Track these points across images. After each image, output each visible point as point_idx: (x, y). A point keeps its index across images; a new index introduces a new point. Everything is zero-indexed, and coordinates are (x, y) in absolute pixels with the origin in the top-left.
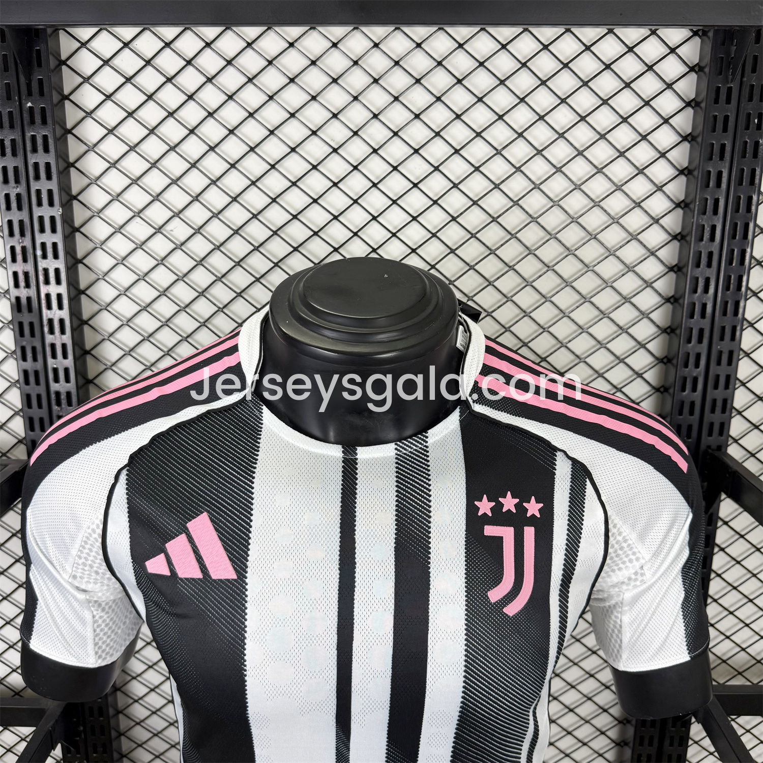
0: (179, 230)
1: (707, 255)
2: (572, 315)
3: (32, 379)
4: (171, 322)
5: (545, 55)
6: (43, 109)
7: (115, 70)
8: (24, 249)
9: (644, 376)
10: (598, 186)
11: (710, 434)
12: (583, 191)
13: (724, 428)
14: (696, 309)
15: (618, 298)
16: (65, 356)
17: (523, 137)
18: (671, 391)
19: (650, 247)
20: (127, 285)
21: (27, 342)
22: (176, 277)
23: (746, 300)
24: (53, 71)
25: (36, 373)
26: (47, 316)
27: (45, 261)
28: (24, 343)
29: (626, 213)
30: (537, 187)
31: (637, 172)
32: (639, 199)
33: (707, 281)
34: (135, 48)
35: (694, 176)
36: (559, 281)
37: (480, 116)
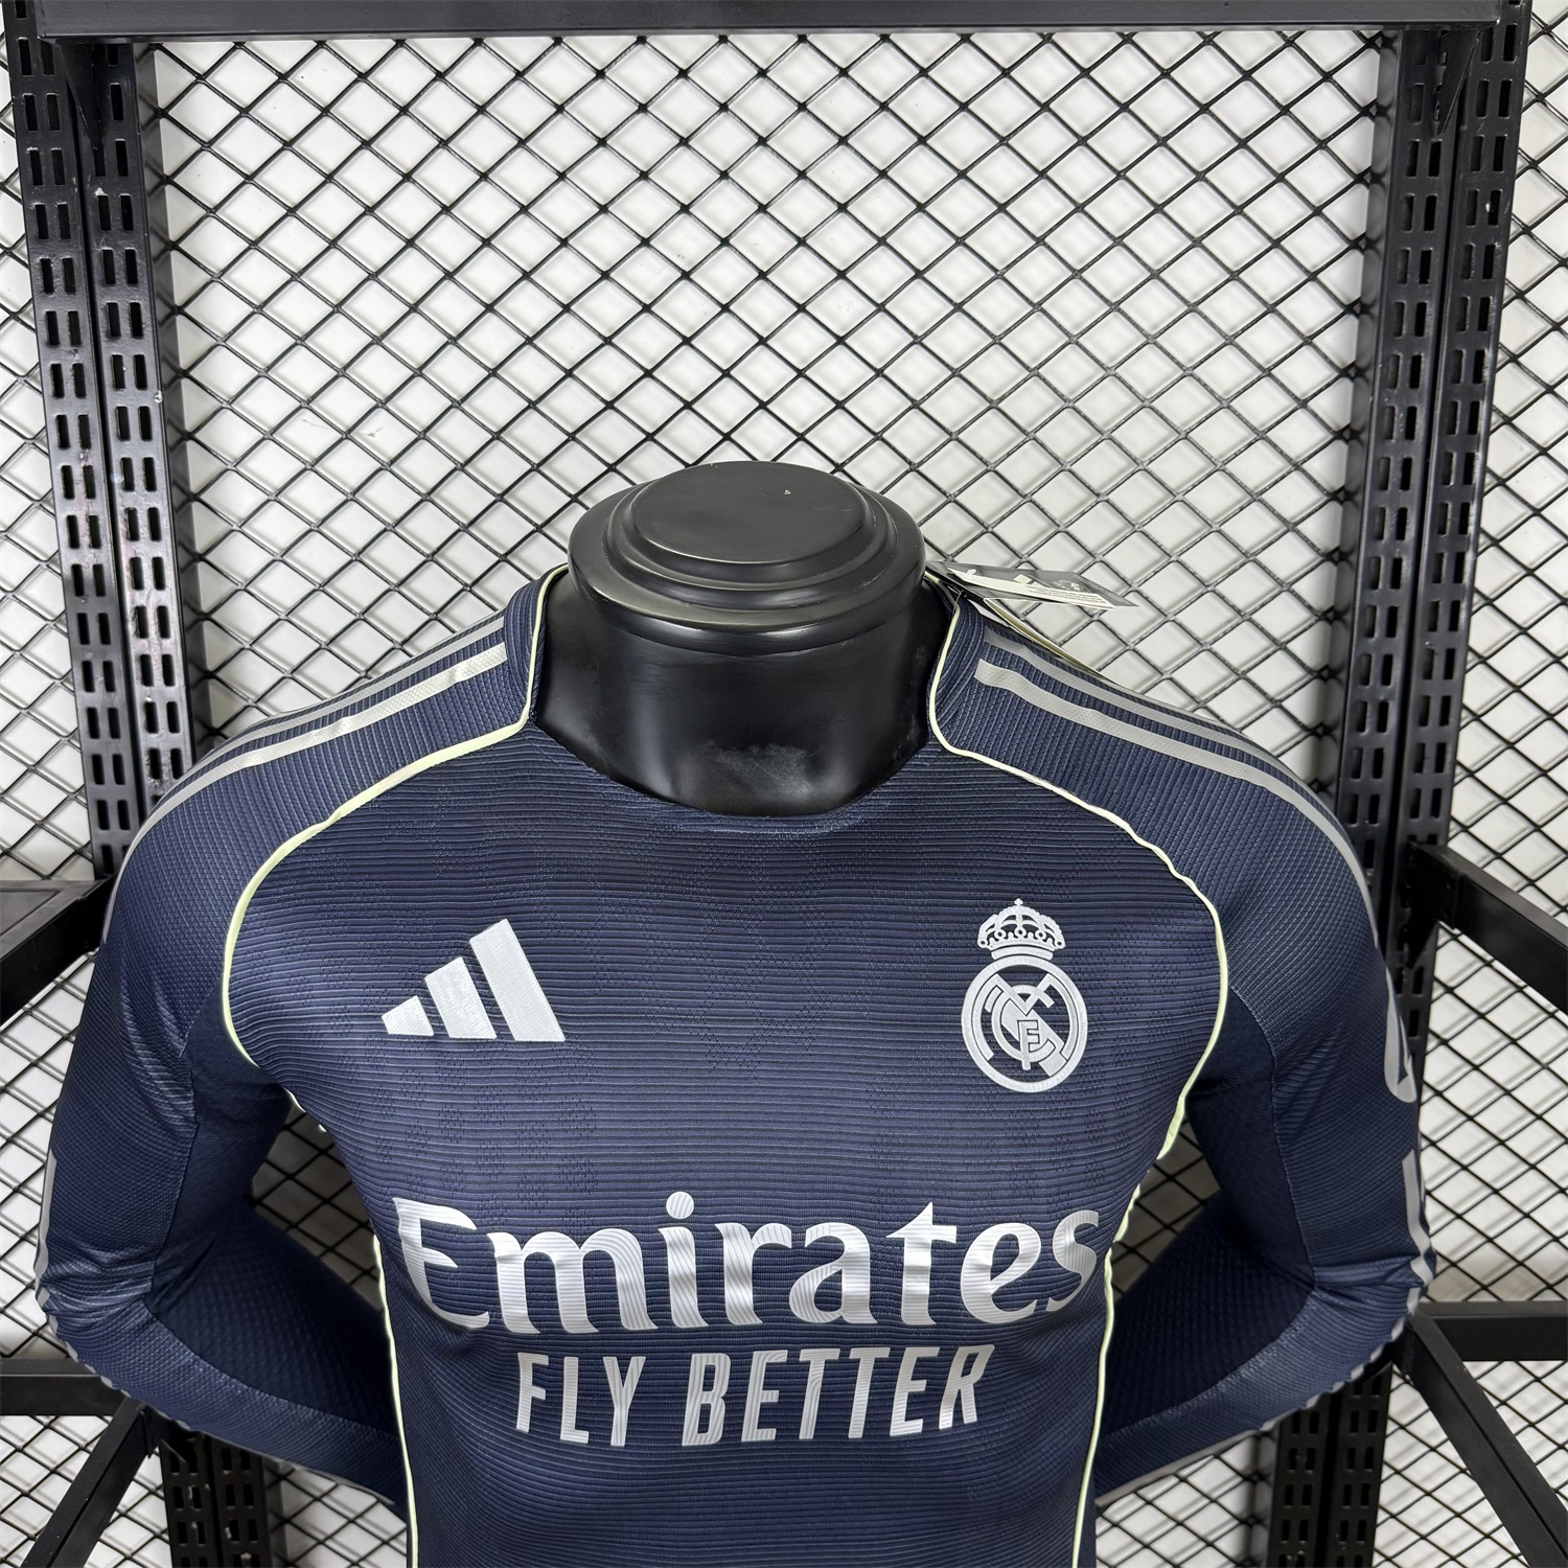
0: (386, 435)
1: (1400, 466)
2: (1146, 589)
3: (103, 725)
4: (372, 615)
5: (1084, 88)
6: (126, 201)
7: (263, 126)
8: (88, 472)
9: (1285, 704)
10: (1190, 339)
11: (1414, 813)
12: (1161, 348)
13: (1440, 801)
14: (1382, 571)
15: (1233, 554)
16: (169, 680)
17: (1045, 244)
18: (1337, 733)
19: (1292, 455)
20: (285, 543)
21: (95, 653)
22: (383, 526)
23: (1477, 554)
24: (144, 127)
25: (112, 714)
26: (133, 602)
27: (129, 494)
28: (89, 656)
29: (1245, 389)
30: (1073, 340)
31: (1264, 309)
32: (1268, 362)
33: (1402, 515)
34: (300, 84)
35: (1372, 316)
36: (1118, 523)
37: (962, 207)
